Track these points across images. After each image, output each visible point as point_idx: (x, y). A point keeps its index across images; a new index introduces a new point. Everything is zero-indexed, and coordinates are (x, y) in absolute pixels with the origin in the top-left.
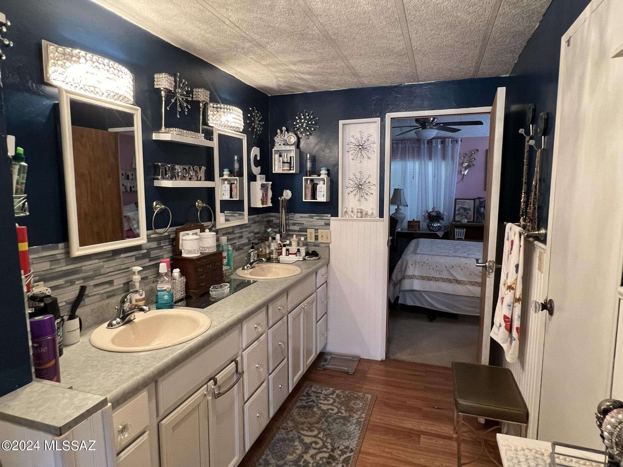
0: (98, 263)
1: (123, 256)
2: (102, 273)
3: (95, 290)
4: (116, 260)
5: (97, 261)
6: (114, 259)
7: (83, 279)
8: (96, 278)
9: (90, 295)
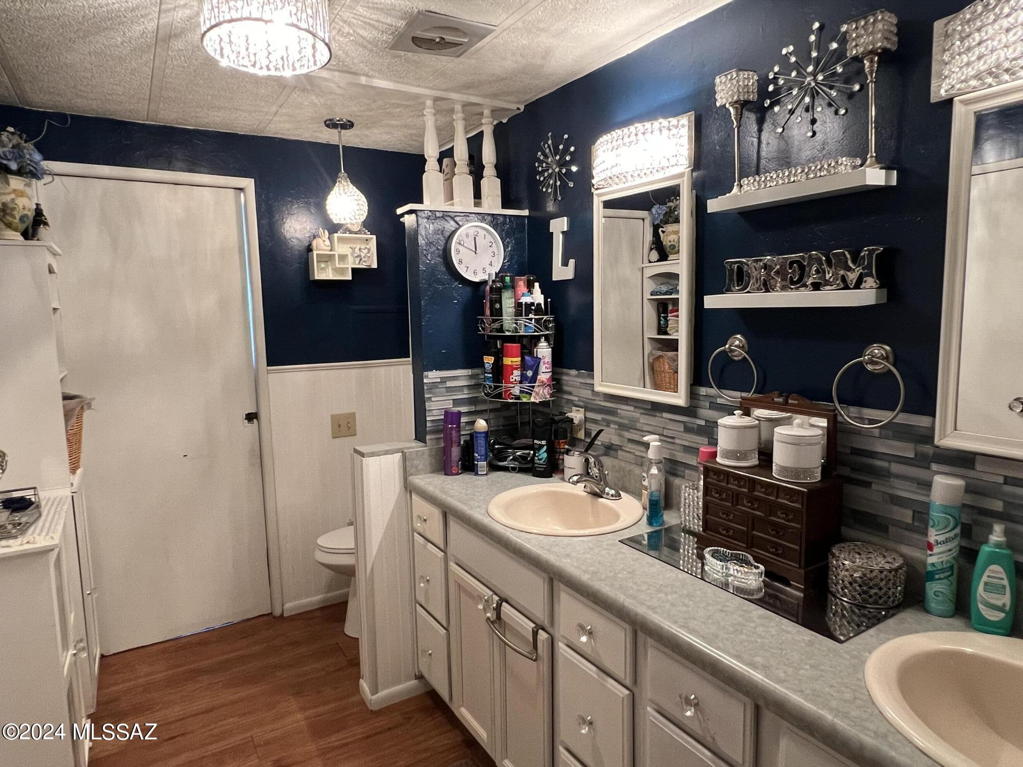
0: (632, 412)
1: (665, 415)
2: (638, 428)
3: (630, 445)
4: (657, 418)
5: (632, 408)
6: (655, 416)
7: (619, 426)
8: (631, 430)
9: (623, 448)
